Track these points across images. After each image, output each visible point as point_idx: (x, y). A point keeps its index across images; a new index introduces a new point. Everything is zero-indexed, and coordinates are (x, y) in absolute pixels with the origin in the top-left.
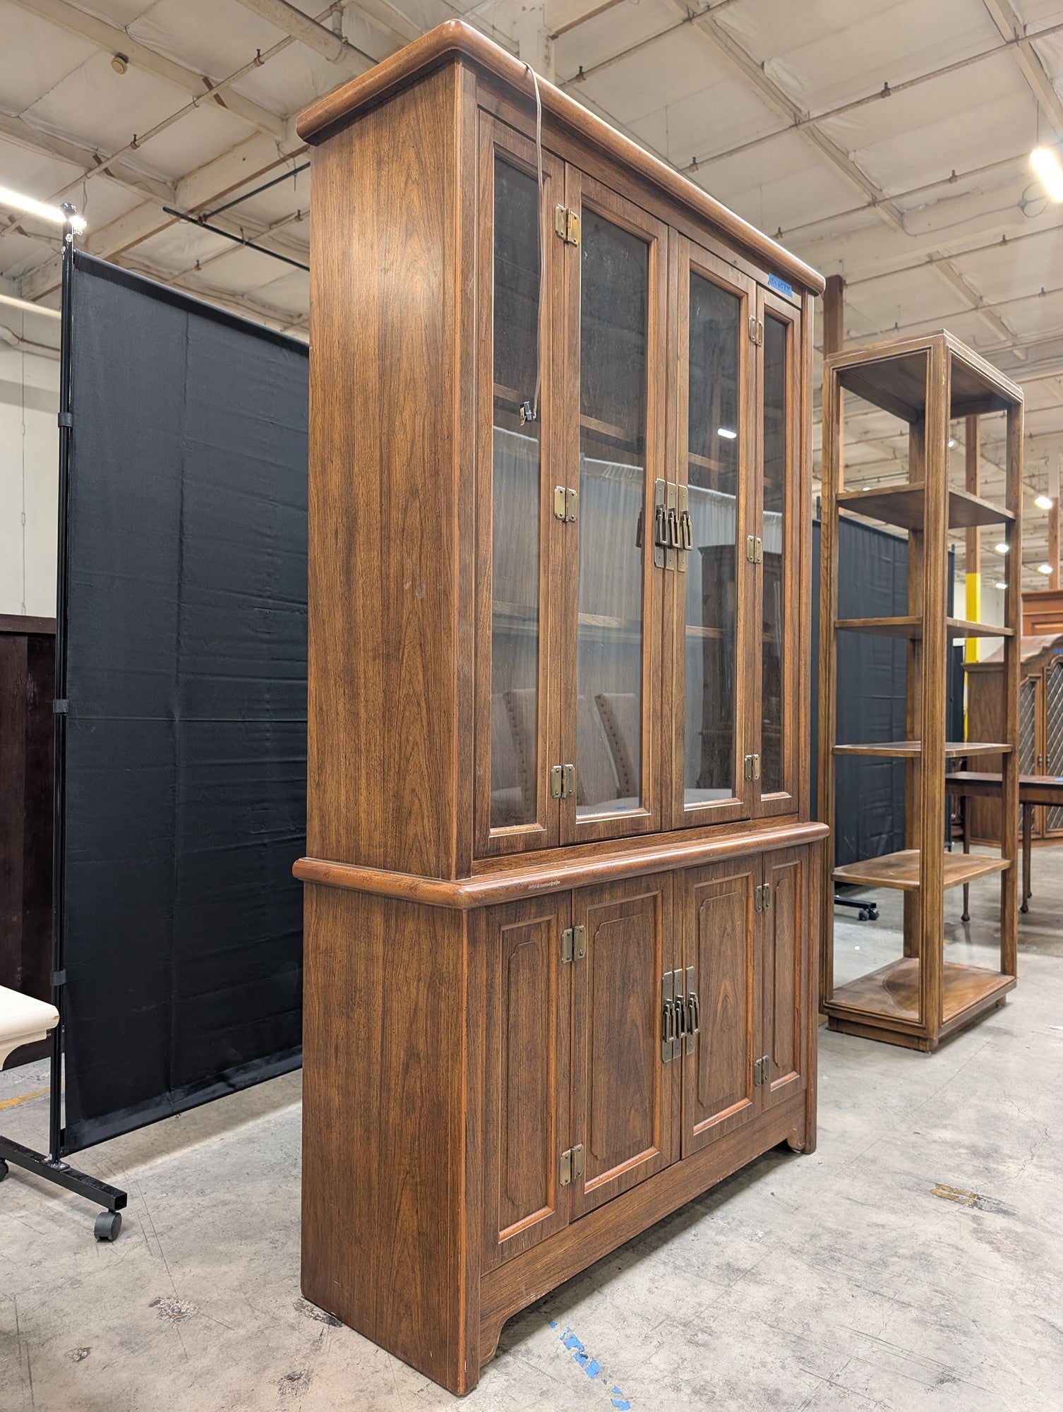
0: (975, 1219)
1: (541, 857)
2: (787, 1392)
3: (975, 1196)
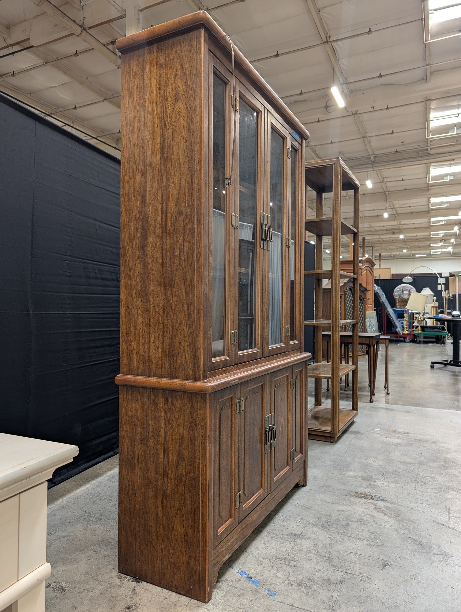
0: (373, 504)
1: (228, 370)
2: (333, 579)
3: (370, 495)
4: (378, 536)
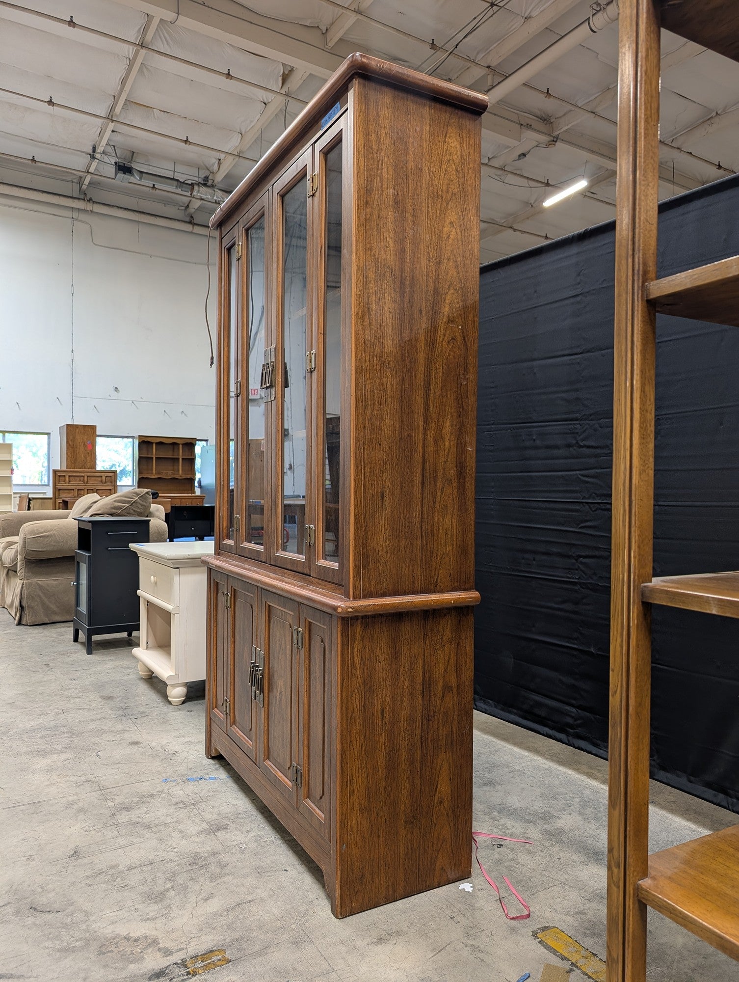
4: (110, 887)
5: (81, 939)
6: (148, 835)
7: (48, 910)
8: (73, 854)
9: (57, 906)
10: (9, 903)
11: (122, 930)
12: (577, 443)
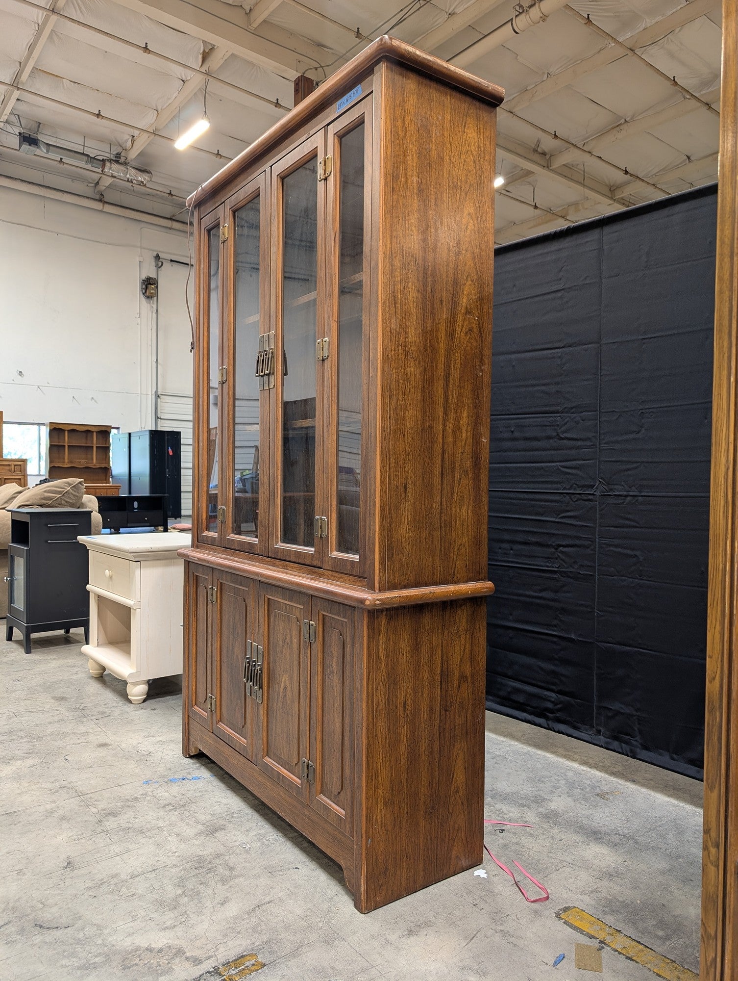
4: (117, 897)
5: (100, 955)
6: (143, 840)
7: (56, 926)
8: (67, 866)
9: (64, 921)
10: (10, 922)
11: (142, 941)
12: (558, 435)
